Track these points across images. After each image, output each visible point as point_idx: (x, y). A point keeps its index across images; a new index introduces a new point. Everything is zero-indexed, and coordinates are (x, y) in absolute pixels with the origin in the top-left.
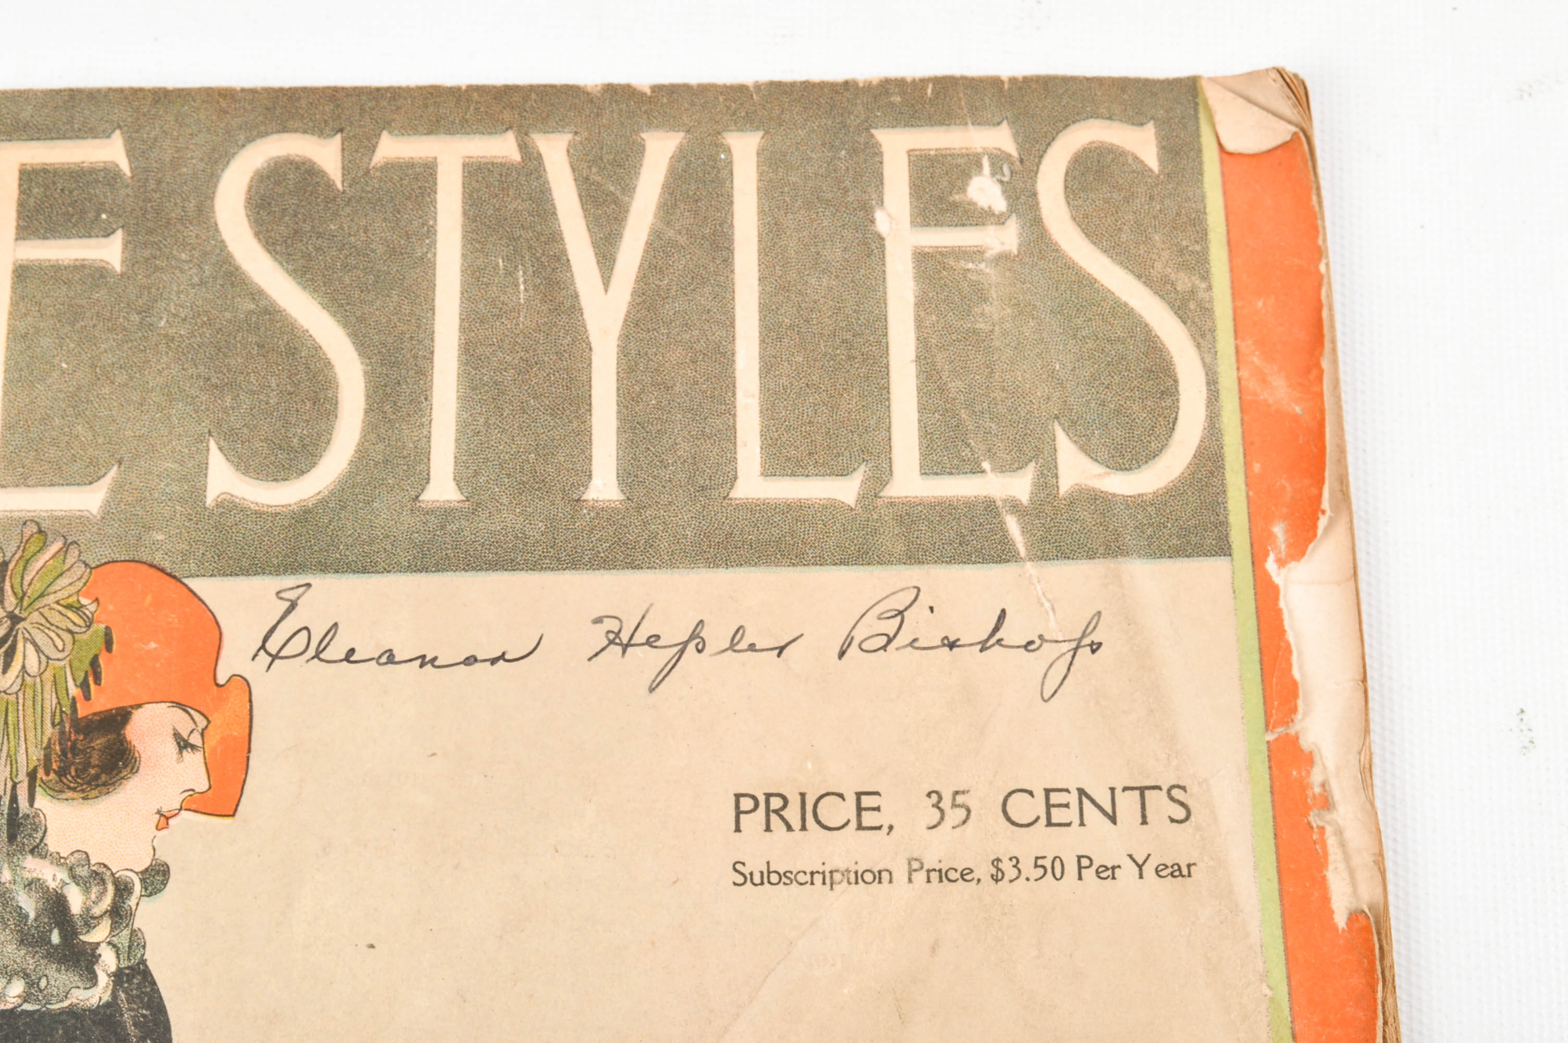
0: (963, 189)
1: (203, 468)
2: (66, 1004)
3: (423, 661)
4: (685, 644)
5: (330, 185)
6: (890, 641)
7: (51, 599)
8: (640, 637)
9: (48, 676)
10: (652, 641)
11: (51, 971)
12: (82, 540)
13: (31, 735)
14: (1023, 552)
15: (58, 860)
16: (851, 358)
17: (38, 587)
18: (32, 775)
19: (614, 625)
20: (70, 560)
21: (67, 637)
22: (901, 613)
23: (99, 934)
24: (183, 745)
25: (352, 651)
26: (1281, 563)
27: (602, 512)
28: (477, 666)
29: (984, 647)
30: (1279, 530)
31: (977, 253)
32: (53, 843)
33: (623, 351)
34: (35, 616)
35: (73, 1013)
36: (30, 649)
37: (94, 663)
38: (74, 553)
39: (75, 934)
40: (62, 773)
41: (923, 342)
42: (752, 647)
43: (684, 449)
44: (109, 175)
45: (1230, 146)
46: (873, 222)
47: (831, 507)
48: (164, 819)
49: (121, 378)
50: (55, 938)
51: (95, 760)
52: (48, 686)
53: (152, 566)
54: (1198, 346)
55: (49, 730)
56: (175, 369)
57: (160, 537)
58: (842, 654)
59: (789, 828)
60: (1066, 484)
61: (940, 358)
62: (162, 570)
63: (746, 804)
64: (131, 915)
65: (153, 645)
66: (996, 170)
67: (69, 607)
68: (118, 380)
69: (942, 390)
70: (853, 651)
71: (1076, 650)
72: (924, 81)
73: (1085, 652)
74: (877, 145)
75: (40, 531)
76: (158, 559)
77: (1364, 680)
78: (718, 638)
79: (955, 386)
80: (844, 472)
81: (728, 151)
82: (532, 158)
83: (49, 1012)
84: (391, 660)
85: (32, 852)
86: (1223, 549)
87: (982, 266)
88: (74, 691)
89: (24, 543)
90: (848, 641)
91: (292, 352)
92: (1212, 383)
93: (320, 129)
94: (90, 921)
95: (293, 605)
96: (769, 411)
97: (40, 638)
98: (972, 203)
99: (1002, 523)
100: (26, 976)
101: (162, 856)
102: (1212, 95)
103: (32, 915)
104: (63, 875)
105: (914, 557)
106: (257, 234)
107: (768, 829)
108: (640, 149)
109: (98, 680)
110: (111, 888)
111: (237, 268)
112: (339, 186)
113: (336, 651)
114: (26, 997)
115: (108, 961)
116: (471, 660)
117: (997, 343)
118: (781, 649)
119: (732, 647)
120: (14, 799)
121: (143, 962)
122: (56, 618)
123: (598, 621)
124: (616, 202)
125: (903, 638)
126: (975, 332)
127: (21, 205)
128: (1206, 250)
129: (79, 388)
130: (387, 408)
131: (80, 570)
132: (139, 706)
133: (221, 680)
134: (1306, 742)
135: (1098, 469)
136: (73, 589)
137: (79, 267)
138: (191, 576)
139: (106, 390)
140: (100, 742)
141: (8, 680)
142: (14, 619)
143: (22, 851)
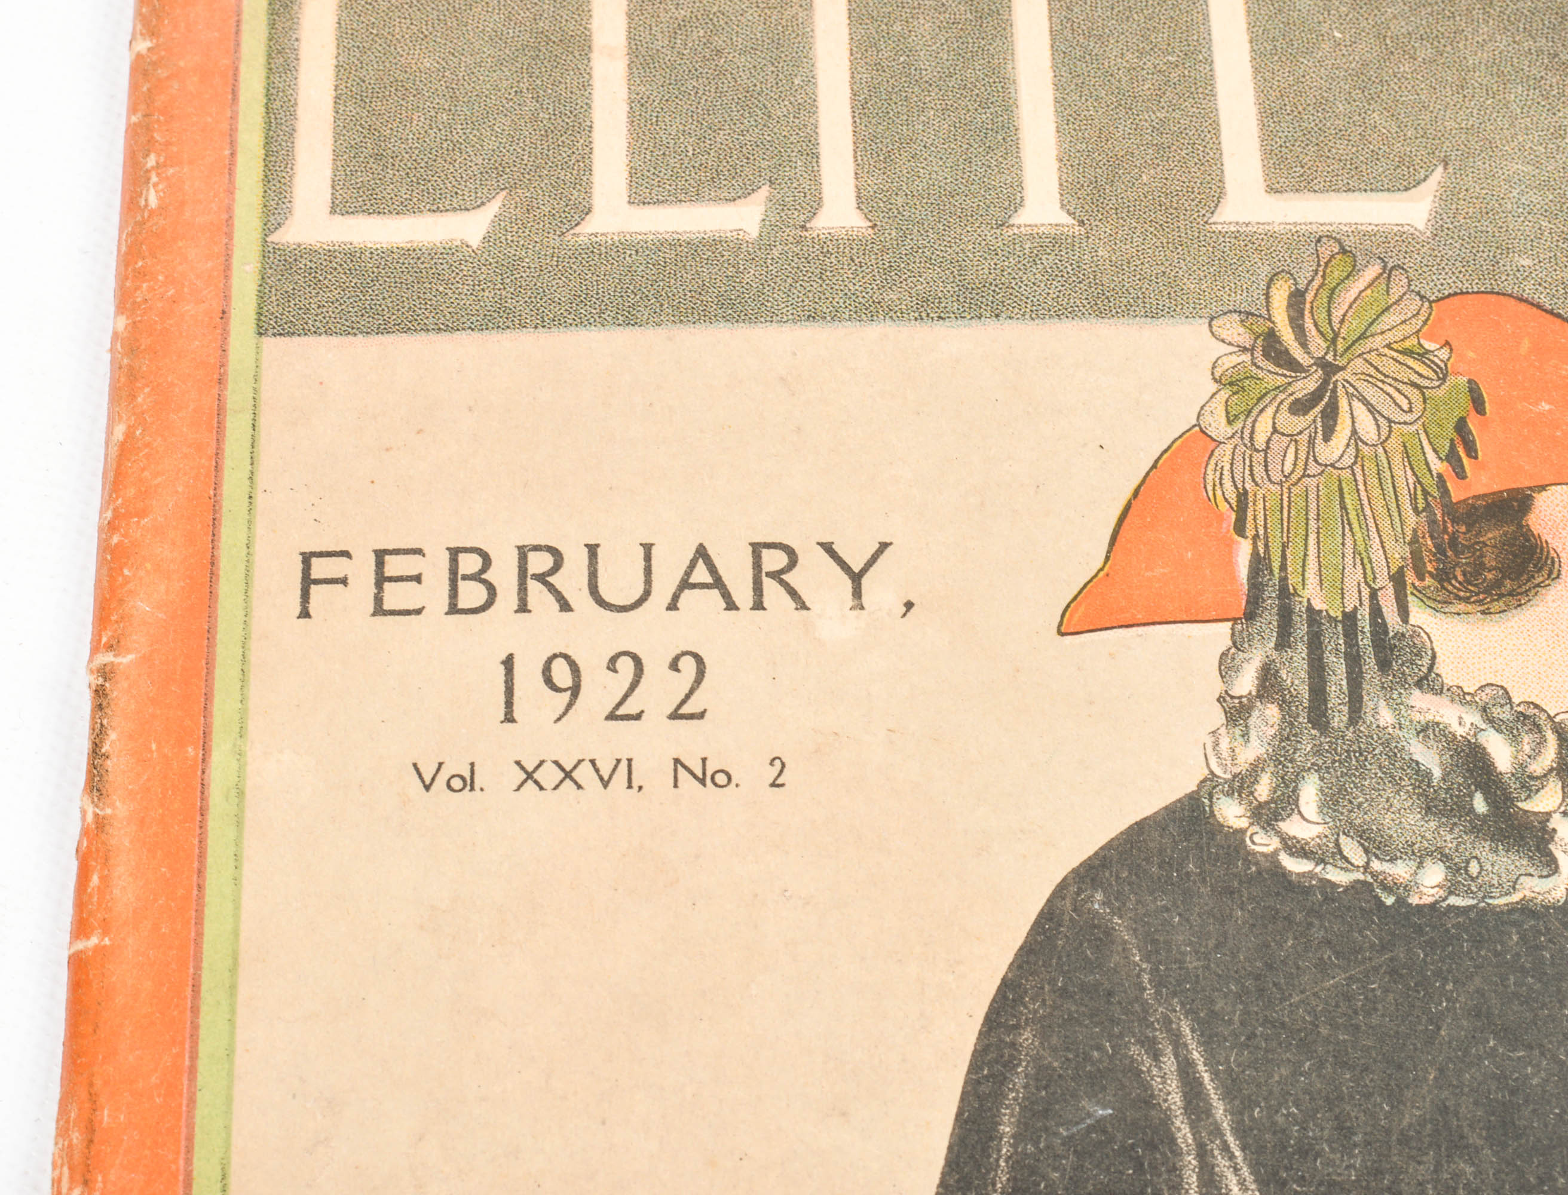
2: (1515, 898)
7: (1378, 342)
9: (1393, 444)
11: (1484, 849)
12: (1410, 262)
13: (1384, 525)
15: (1461, 697)
17: (1355, 325)
18: (1398, 580)
20: (1396, 291)
21: (1414, 394)
23: (1547, 800)
32: (1448, 672)
34: (1359, 364)
35: (1526, 910)
36: (1360, 409)
37: (1461, 426)
38: (1400, 285)
39: (1509, 799)
40: (1443, 576)
49: (1425, 52)
50: (1480, 805)
51: (1490, 560)
52: (1397, 459)
53: (1521, 299)
55: (1411, 519)
56: (1503, 42)
57: (1526, 261)
62: (1539, 306)
65: (1545, 406)
67: (1407, 352)
68: (1421, 55)
75: (1344, 251)
76: (1528, 290)
83: (1491, 909)
85: (1419, 684)
88: (1438, 465)
89: (1323, 267)
94: (1530, 784)
97: (1370, 393)
100: (1445, 858)
103: (1437, 773)
104: (1473, 717)
109: (1471, 450)
110: (1551, 738)
114: (1451, 887)
120: (1376, 612)
122: (1390, 368)
129: (1365, 64)
131: (1413, 304)
132: (1543, 488)
136: (1409, 329)
139: (1406, 68)
140: (1492, 535)
141: (1334, 450)
142: (1329, 369)
143: (1403, 683)
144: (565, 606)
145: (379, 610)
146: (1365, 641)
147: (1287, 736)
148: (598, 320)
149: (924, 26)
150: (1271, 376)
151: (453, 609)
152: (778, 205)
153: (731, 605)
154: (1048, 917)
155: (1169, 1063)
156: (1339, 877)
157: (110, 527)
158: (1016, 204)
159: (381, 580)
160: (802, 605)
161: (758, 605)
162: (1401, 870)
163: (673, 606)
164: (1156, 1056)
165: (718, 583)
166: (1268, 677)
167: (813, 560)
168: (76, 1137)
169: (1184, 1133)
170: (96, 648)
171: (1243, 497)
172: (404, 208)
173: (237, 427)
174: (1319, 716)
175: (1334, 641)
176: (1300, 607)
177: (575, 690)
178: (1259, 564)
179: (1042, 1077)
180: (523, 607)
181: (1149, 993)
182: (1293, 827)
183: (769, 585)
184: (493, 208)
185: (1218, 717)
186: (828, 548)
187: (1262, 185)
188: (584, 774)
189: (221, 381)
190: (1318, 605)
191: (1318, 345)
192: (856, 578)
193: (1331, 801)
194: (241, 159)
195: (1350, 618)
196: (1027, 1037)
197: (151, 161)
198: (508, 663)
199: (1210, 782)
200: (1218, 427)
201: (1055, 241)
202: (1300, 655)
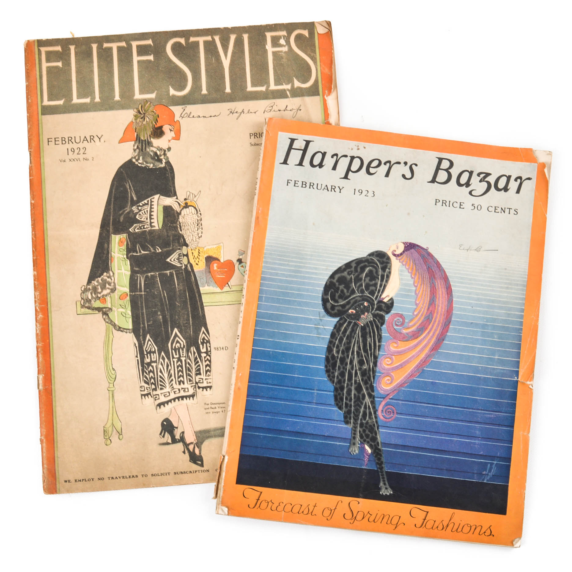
0: (279, 42)
1: (169, 90)
2: (159, 167)
3: (204, 117)
4: (241, 113)
5: (183, 45)
6: (271, 110)
7: (149, 111)
8: (235, 112)
9: (150, 122)
10: (236, 112)
11: (156, 162)
12: (153, 102)
13: (149, 130)
14: (289, 96)
15: (155, 147)
16: (263, 69)
17: (147, 109)
18: (150, 136)
19: (231, 110)
21: (152, 116)
22: (272, 106)
23: (162, 157)
24: (171, 130)
25: (193, 116)
26: (327, 96)
27: (228, 94)
28: (212, 117)
29: (284, 111)
30: (326, 92)
31: (281, 52)
32: (154, 145)
33: (229, 69)
34: (147, 113)
35: (160, 168)
36: (147, 118)
37: (157, 120)
38: (152, 104)
39: (159, 157)
40: (154, 135)
41: (274, 65)
42: (251, 112)
43: (239, 84)
44: (150, 45)
45: (319, 33)
46: (265, 47)
47: (261, 91)
48: (169, 141)
49: (155, 77)
50: (156, 158)
51: (158, 133)
53: (163, 105)
54: (315, 64)
55: (151, 129)
56: (163, 75)
57: (164, 101)
58: (264, 113)
59: (258, 138)
60: (295, 86)
61: (277, 68)
62: (165, 106)
63: (251, 135)
64: (166, 154)
65: (165, 117)
66: (284, 38)
67: (152, 112)
69: (277, 73)
70: (266, 112)
71: (297, 111)
72: (272, 24)
73: (299, 111)
74: (266, 35)
75: (146, 101)
76: (164, 104)
77: (339, 113)
78: (246, 111)
79: (279, 72)
80: (263, 86)
81: (243, 37)
82: (213, 40)
83: (157, 168)
84: (199, 117)
86: (318, 95)
87: (282, 54)
88: (154, 124)
89: (144, 103)
90: (265, 111)
91: (180, 72)
92: (317, 70)
93: (181, 37)
94: (161, 155)
95: (184, 110)
96: (252, 77)
97: (148, 116)
98: (281, 44)
99: (286, 92)
100: (153, 163)
101: (170, 146)
102: (317, 25)
103: (153, 155)
104: (156, 149)
105: (274, 98)
106: (173, 54)
107: (255, 138)
108: (230, 37)
109: (157, 122)
110: (163, 151)
111: (171, 59)
112: (185, 45)
113: (191, 116)
114: (153, 166)
115: (164, 161)
116: (211, 116)
117: (285, 65)
118: (255, 113)
119: (248, 113)
120: (148, 139)
121: (169, 161)
122: (150, 113)
123: (229, 110)
124: (227, 46)
125: (273, 110)
126: (281, 64)
127: (137, 51)
128: (315, 49)
129: (149, 79)
130: (195, 80)
131: (153, 106)
132: (164, 125)
133: (175, 121)
134: (330, 122)
135: (301, 84)
136: (152, 109)
137: (147, 60)
138: (169, 106)
139: (153, 79)
140: (159, 131)
141: (145, 123)
142: (144, 114)
143: (150, 146)
144: (73, 143)
145: (55, 144)
146: (147, 142)
147: (139, 152)
148: (74, 112)
149: (105, 77)
150: (139, 115)
151: (62, 144)
152: (91, 98)
153: (88, 142)
154: (118, 171)
155: (128, 184)
156: (143, 166)
157: (29, 137)
158: (114, 97)
159: (55, 141)
160: (95, 142)
161: (91, 142)
162: (149, 165)
163: (83, 143)
164: (127, 183)
165: (87, 140)
166: (138, 147)
167: (96, 137)
168: (32, 196)
169: (129, 190)
170: (29, 149)
171: (136, 128)
172: (54, 100)
173: (40, 125)
174: (142, 150)
175: (144, 143)
176: (141, 140)
177: (74, 152)
178: (137, 135)
179: (117, 186)
180: (69, 143)
181: (126, 178)
182: (139, 161)
183: (92, 140)
184: (63, 100)
185: (133, 151)
186: (97, 136)
187: (139, 94)
188: (75, 160)
189: (38, 121)
190: (143, 139)
191: (143, 111)
192: (100, 139)
193: (143, 159)
194: (38, 96)
195: (145, 140)
196: (115, 183)
197: (29, 97)
198: (68, 149)
199: (132, 158)
200: (134, 121)
201: (118, 101)
202: (141, 144)
